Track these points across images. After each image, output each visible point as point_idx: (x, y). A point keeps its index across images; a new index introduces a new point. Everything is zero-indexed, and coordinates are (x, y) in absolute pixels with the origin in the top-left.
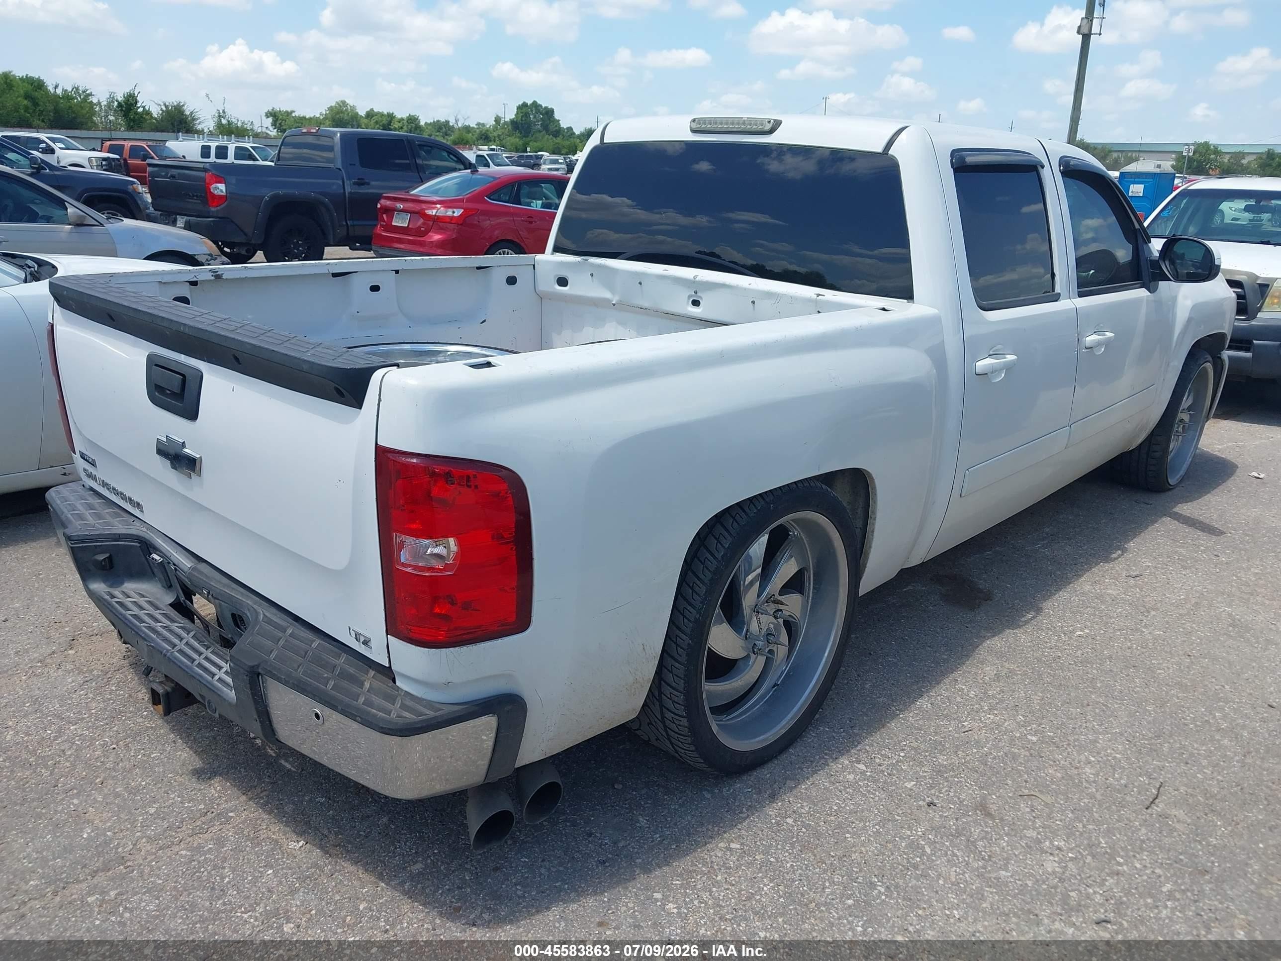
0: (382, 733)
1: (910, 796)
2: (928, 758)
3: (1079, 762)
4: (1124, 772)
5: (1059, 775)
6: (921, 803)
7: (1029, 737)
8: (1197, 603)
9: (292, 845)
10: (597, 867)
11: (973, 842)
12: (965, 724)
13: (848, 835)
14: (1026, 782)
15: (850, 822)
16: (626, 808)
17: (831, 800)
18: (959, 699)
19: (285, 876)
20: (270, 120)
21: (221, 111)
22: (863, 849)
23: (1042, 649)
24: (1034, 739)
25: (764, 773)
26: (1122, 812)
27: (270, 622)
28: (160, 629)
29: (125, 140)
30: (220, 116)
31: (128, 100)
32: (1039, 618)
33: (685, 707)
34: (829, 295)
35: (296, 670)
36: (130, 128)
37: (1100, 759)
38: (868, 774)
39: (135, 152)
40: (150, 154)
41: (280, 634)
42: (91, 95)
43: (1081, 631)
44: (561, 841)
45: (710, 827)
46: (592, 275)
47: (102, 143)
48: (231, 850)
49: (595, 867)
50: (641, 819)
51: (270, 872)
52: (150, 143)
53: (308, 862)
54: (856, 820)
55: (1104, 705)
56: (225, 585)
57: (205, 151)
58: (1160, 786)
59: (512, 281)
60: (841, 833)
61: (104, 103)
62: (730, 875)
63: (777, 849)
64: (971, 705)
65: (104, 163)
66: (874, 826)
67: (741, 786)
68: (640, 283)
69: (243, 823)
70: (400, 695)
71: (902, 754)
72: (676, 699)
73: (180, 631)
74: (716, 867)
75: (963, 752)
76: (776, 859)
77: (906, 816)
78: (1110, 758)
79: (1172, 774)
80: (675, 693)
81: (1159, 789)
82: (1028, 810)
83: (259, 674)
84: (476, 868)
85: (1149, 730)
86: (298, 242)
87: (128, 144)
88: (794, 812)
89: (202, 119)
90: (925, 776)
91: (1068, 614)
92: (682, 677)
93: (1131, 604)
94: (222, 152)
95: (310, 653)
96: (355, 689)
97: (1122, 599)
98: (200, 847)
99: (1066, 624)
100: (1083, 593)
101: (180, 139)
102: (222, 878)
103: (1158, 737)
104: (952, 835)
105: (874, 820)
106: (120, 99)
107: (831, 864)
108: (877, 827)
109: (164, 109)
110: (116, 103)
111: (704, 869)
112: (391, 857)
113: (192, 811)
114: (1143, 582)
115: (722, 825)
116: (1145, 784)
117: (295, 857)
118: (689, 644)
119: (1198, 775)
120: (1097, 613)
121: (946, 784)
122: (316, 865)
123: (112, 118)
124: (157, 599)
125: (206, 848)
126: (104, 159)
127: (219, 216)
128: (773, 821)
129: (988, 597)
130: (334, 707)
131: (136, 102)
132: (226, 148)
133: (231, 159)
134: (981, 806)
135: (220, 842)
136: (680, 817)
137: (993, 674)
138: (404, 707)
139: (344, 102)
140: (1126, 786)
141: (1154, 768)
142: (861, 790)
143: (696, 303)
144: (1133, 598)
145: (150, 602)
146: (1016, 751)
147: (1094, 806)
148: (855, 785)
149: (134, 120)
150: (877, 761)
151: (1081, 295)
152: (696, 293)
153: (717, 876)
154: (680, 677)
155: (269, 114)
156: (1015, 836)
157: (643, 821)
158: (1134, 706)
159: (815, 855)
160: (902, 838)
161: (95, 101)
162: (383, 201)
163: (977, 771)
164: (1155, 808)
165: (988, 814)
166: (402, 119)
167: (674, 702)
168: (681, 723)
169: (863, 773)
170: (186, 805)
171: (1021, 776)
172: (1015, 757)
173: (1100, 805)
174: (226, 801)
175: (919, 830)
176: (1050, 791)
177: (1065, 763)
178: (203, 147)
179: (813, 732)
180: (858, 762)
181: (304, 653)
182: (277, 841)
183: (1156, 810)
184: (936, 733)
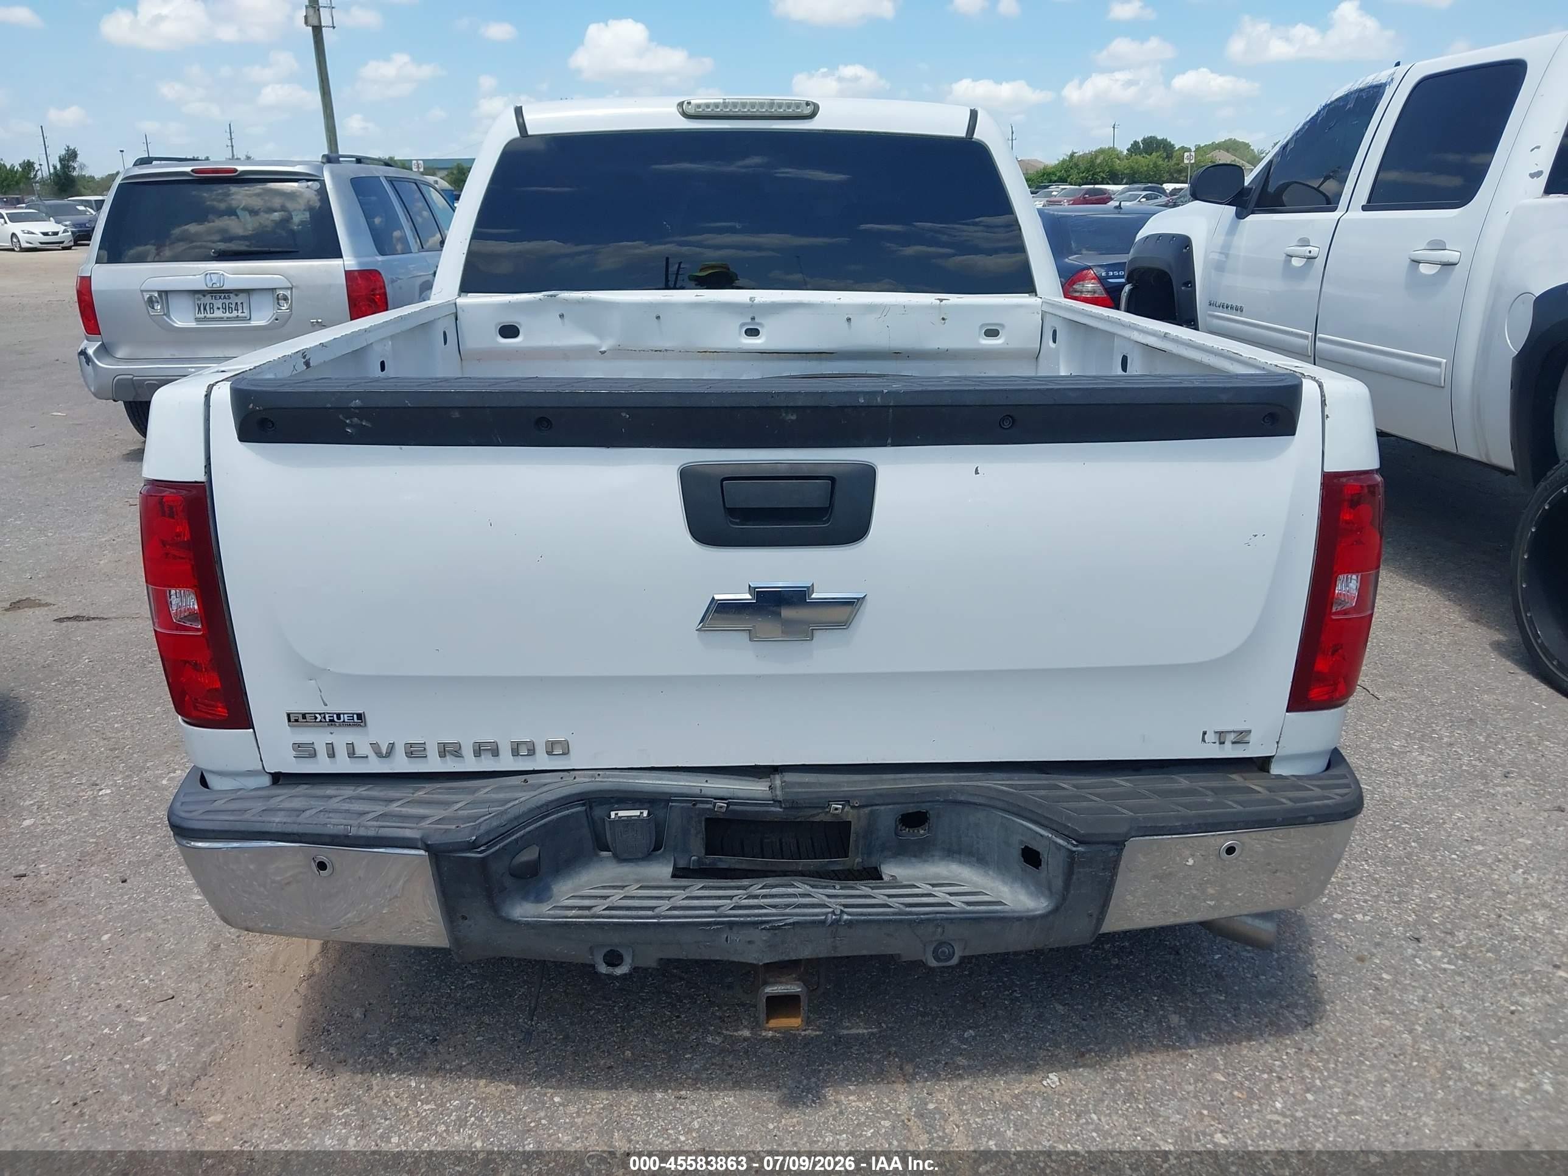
9: (1050, 1083)
19: (1114, 1108)
35: (1178, 811)
46: (562, 316)
48: (1017, 1130)
51: (1094, 1116)
53: (1099, 1084)
56: (873, 782)
68: (658, 317)
112: (1141, 1029)
117: (1081, 1090)
143: (753, 332)
152: (753, 319)
170: (867, 1134)
182: (1030, 1092)
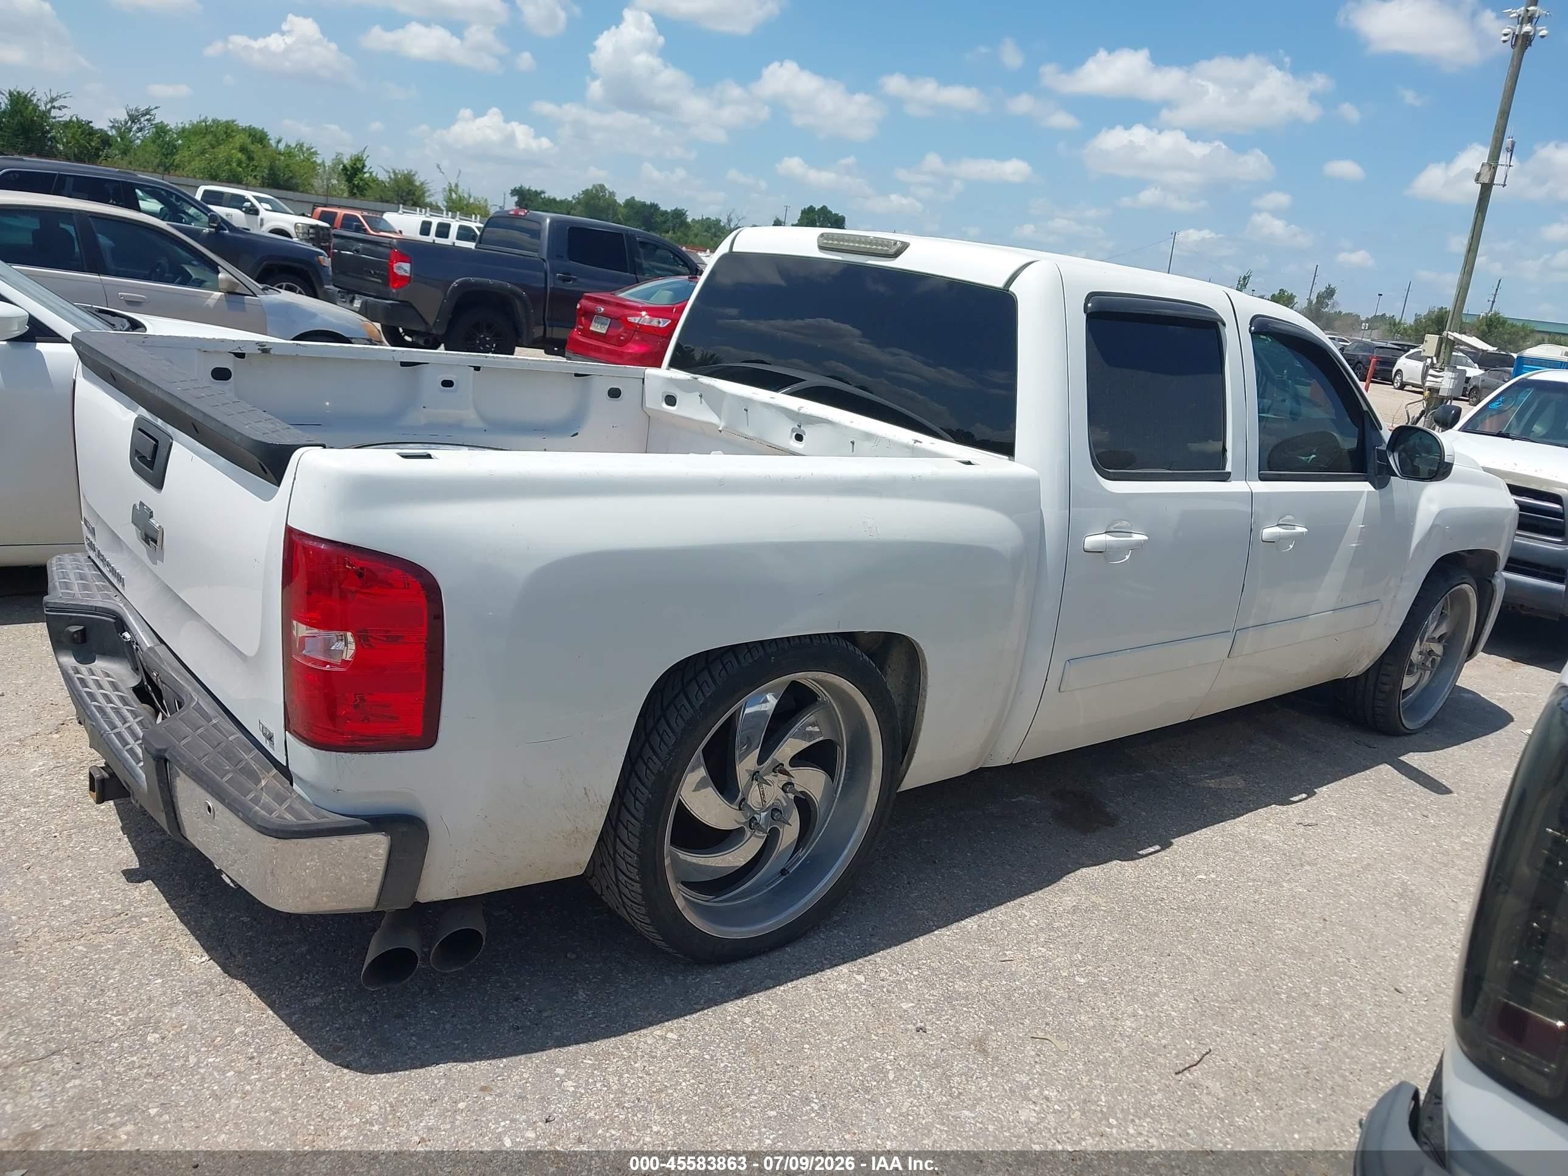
0: (259, 831)
1: (900, 1017)
2: (945, 981)
3: (1123, 1013)
4: (1170, 1031)
5: (1091, 1023)
6: (910, 1027)
7: (1077, 978)
8: (1369, 864)
9: (196, 959)
10: (509, 1031)
11: (950, 1076)
12: (1007, 953)
13: (807, 1046)
14: (1047, 1024)
15: (816, 1033)
16: (570, 979)
17: (807, 1007)
18: (1014, 926)
19: (172, 988)
20: (516, 199)
21: (453, 185)
22: (817, 1063)
23: (1147, 887)
24: (1083, 981)
25: (745, 968)
26: (1145, 1073)
27: (199, 709)
28: (109, 710)
29: (339, 207)
30: (451, 190)
31: (355, 164)
32: (1163, 853)
33: (639, 870)
34: (927, 442)
35: (200, 759)
36: (352, 194)
37: (1150, 1014)
38: (865, 987)
39: (349, 222)
40: (364, 226)
41: (204, 723)
42: (315, 153)
43: (1206, 875)
44: (483, 1000)
45: (654, 1013)
46: (701, 396)
47: (314, 209)
48: (129, 954)
49: (506, 1031)
50: (581, 993)
51: (160, 981)
52: (365, 213)
53: (202, 978)
54: (825, 1032)
55: (1188, 958)
56: (173, 669)
57: (425, 229)
58: (1207, 1053)
59: (615, 393)
60: (800, 1043)
61: (328, 163)
62: (651, 1063)
63: (718, 1046)
64: (1026, 934)
65: (311, 231)
66: (841, 1042)
67: (712, 978)
68: (746, 410)
69: (153, 930)
70: (291, 797)
71: (915, 973)
72: (629, 860)
73: (128, 715)
74: (639, 1054)
75: (989, 981)
76: (712, 1057)
77: (884, 1037)
78: (1162, 1015)
79: (1229, 1043)
80: (628, 852)
81: (1204, 1056)
82: (1033, 1053)
83: (166, 760)
84: (378, 1012)
85: (1228, 992)
86: (485, 337)
87: (341, 212)
88: (758, 1012)
89: (433, 191)
90: (930, 1000)
91: (1200, 854)
92: (638, 834)
93: (1285, 854)
94: (443, 231)
95: (223, 745)
96: (250, 784)
97: (1278, 848)
98: (100, 945)
99: (1190, 865)
100: (1231, 834)
101: (400, 212)
102: (107, 979)
103: (1234, 1001)
104: (928, 1066)
105: (844, 1035)
106: (346, 162)
107: (772, 1072)
108: (845, 1043)
109: (392, 176)
110: (341, 166)
111: (625, 1053)
112: (291, 987)
113: (106, 910)
114: (1314, 832)
115: (668, 1013)
116: (1190, 1048)
117: (192, 971)
118: (648, 799)
119: (1261, 1049)
120: (1237, 858)
121: (950, 1011)
122: (210, 983)
123: (335, 182)
124: (122, 681)
125: (105, 947)
126: (312, 227)
127: (399, 299)
128: (729, 1018)
129: (1111, 821)
130: (222, 800)
131: (364, 166)
132: (448, 226)
133: (452, 239)
134: (980, 1041)
135: (121, 944)
136: (626, 997)
137: (1070, 906)
138: (290, 810)
139: (602, 187)
140: (1165, 1047)
141: (1210, 1033)
142: (847, 1002)
143: (799, 438)
144: (1292, 848)
145: (112, 684)
146: (1055, 990)
147: (1114, 1061)
148: (842, 997)
149: (358, 186)
150: (882, 975)
151: (1263, 478)
152: (800, 426)
153: (635, 1063)
154: (635, 836)
155: (515, 192)
156: (1003, 1077)
157: (581, 995)
158: (1225, 964)
159: (758, 1060)
160: (867, 1059)
161: (319, 161)
162: (584, 302)
163: (994, 1005)
164: (1188, 1075)
165: (984, 1052)
166: (666, 212)
167: (627, 863)
168: (634, 888)
169: (860, 985)
170: (104, 902)
171: (1045, 1016)
172: (1048, 997)
173: (1121, 1062)
174: (146, 906)
175: (893, 1053)
176: (1071, 1038)
177: (1106, 1012)
178: (424, 223)
179: (823, 933)
180: (859, 973)
181: (216, 744)
182: (180, 953)
183: (1187, 1078)
184: (968, 957)
